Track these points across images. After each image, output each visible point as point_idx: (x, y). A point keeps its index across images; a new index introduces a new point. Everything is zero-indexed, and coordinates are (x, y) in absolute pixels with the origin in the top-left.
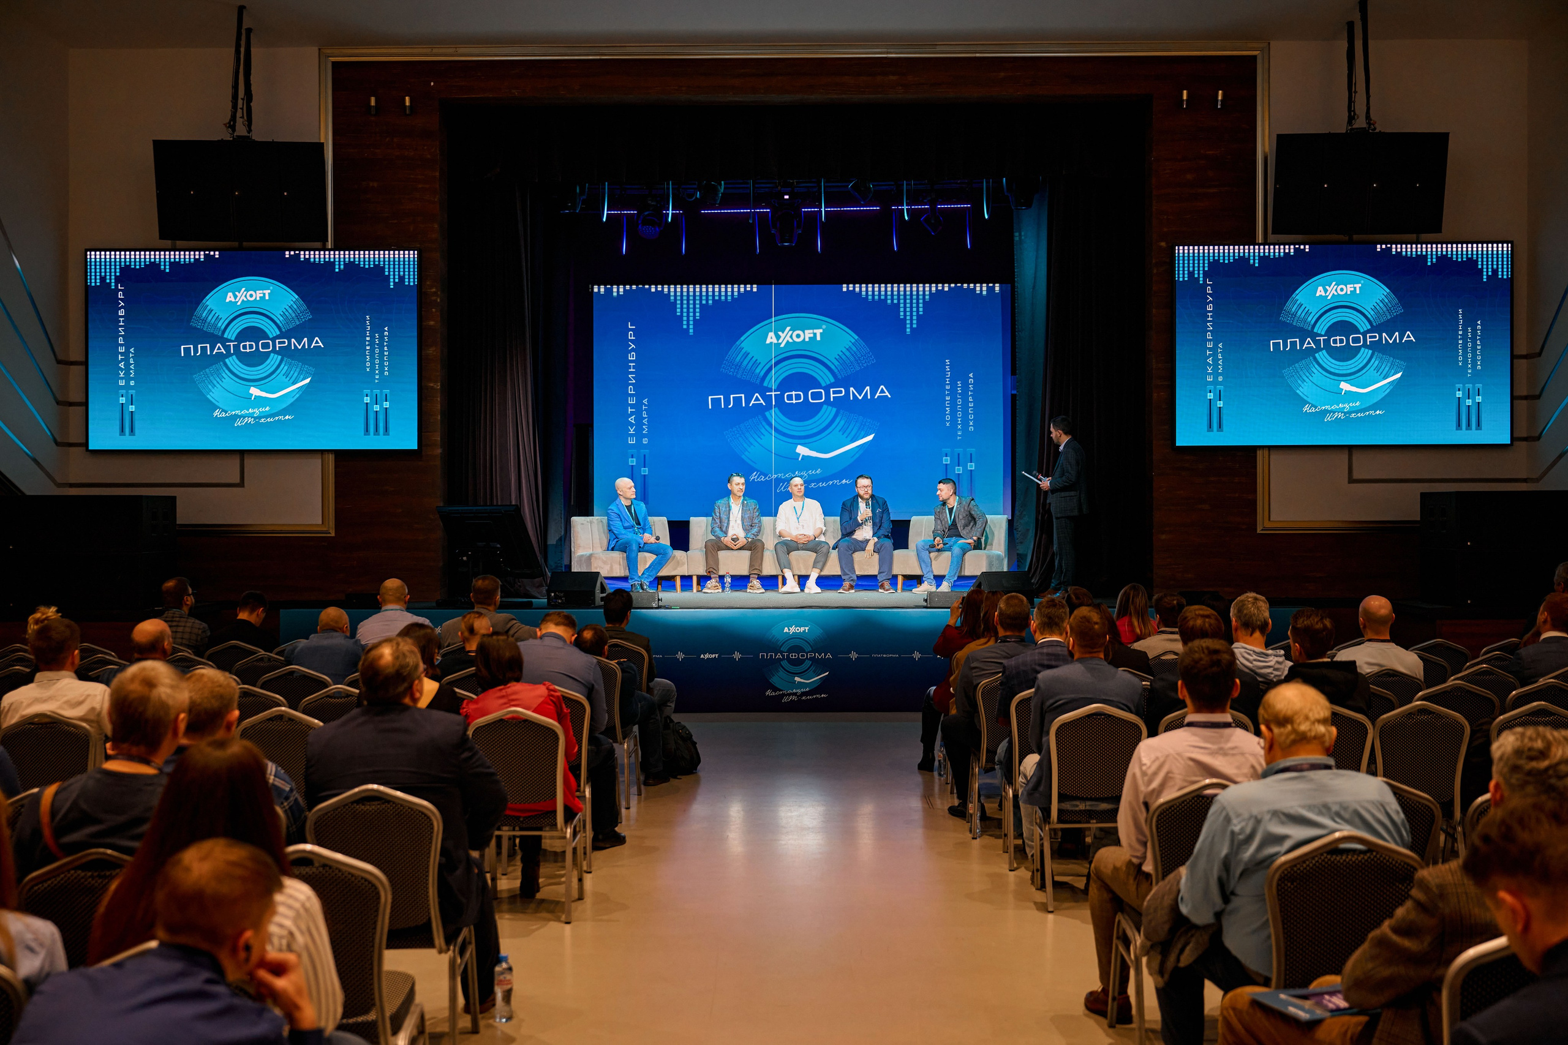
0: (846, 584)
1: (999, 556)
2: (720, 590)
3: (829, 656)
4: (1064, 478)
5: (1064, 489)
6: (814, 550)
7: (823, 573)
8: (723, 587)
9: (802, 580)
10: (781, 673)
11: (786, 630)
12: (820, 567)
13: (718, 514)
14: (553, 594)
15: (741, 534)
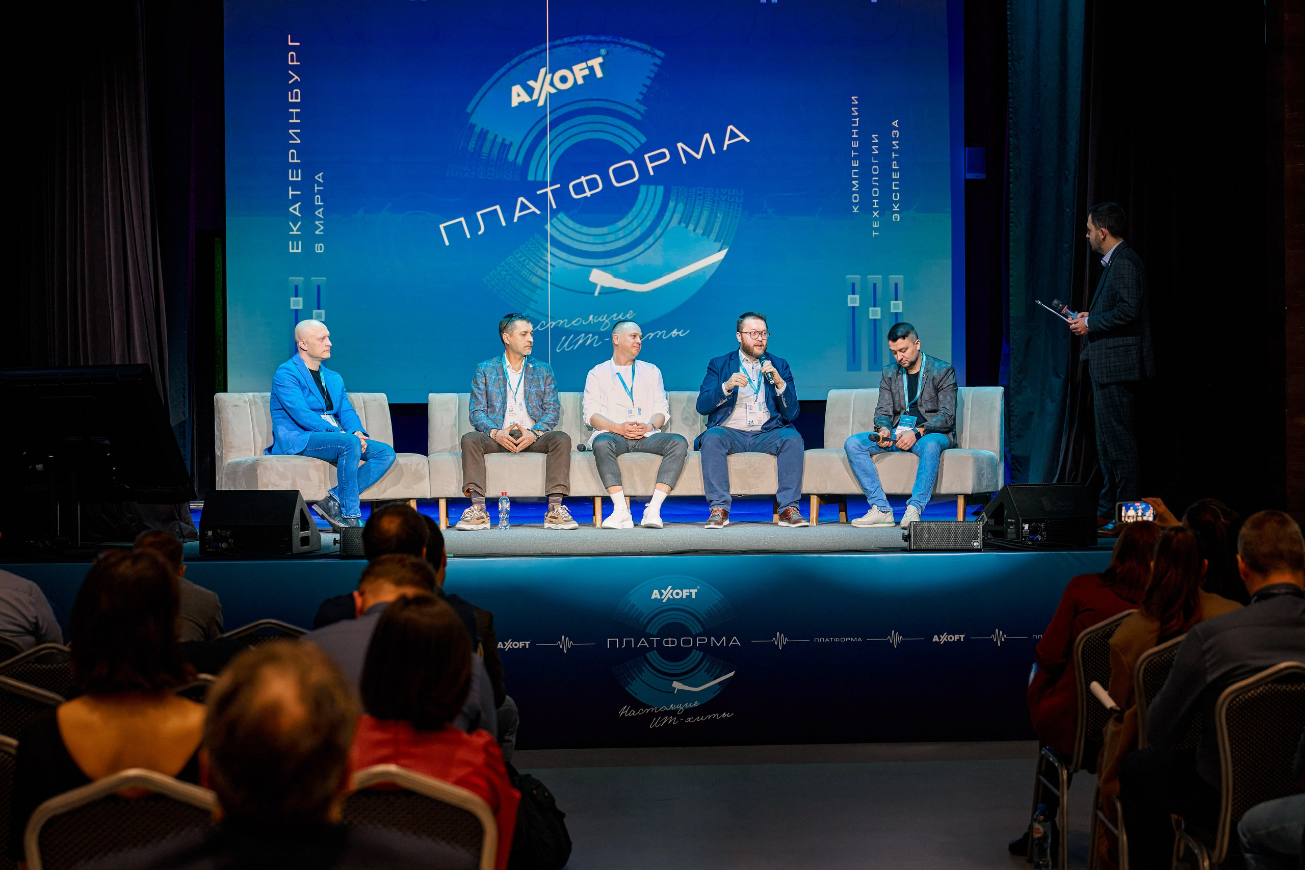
0: (717, 511)
1: (991, 459)
2: (488, 525)
3: (735, 641)
4: (1116, 310)
5: (1113, 331)
6: (658, 451)
7: (676, 492)
8: (495, 520)
9: (638, 505)
10: (648, 675)
11: (655, 594)
12: (669, 481)
13: (482, 386)
14: (210, 533)
15: (527, 424)
